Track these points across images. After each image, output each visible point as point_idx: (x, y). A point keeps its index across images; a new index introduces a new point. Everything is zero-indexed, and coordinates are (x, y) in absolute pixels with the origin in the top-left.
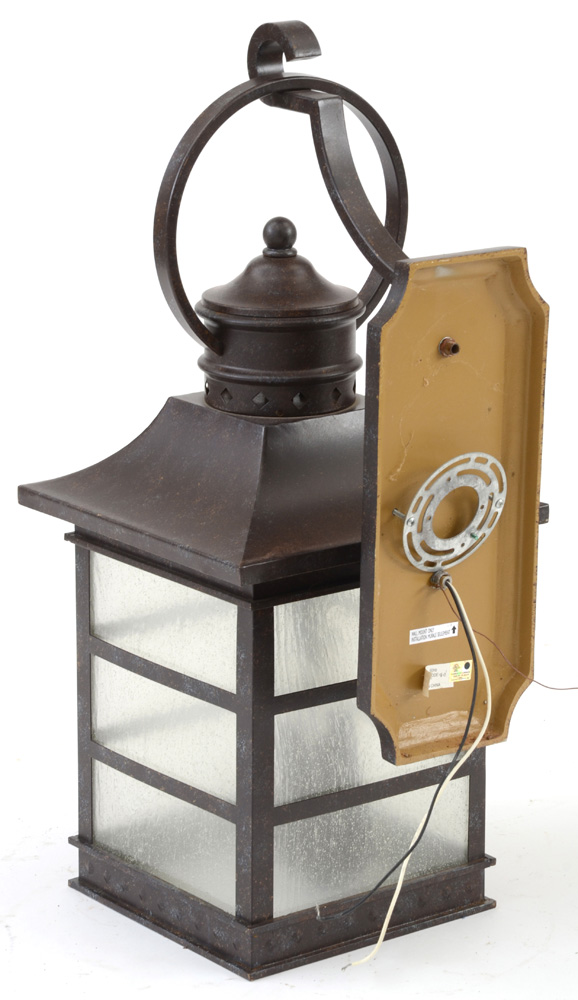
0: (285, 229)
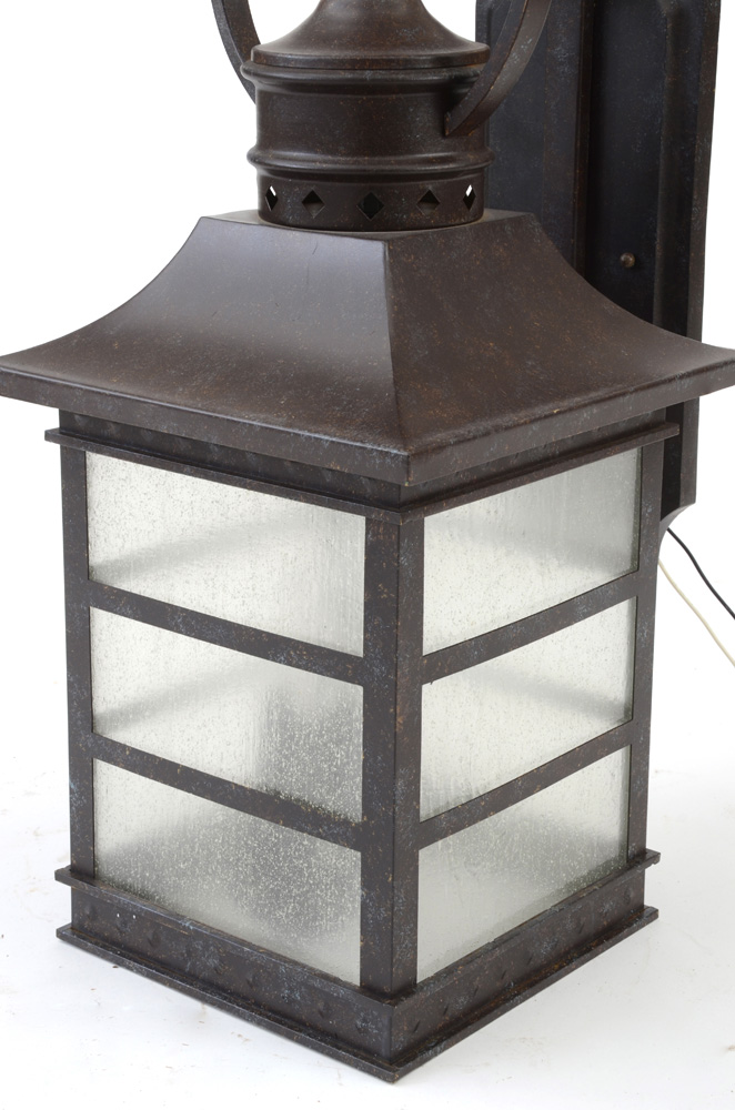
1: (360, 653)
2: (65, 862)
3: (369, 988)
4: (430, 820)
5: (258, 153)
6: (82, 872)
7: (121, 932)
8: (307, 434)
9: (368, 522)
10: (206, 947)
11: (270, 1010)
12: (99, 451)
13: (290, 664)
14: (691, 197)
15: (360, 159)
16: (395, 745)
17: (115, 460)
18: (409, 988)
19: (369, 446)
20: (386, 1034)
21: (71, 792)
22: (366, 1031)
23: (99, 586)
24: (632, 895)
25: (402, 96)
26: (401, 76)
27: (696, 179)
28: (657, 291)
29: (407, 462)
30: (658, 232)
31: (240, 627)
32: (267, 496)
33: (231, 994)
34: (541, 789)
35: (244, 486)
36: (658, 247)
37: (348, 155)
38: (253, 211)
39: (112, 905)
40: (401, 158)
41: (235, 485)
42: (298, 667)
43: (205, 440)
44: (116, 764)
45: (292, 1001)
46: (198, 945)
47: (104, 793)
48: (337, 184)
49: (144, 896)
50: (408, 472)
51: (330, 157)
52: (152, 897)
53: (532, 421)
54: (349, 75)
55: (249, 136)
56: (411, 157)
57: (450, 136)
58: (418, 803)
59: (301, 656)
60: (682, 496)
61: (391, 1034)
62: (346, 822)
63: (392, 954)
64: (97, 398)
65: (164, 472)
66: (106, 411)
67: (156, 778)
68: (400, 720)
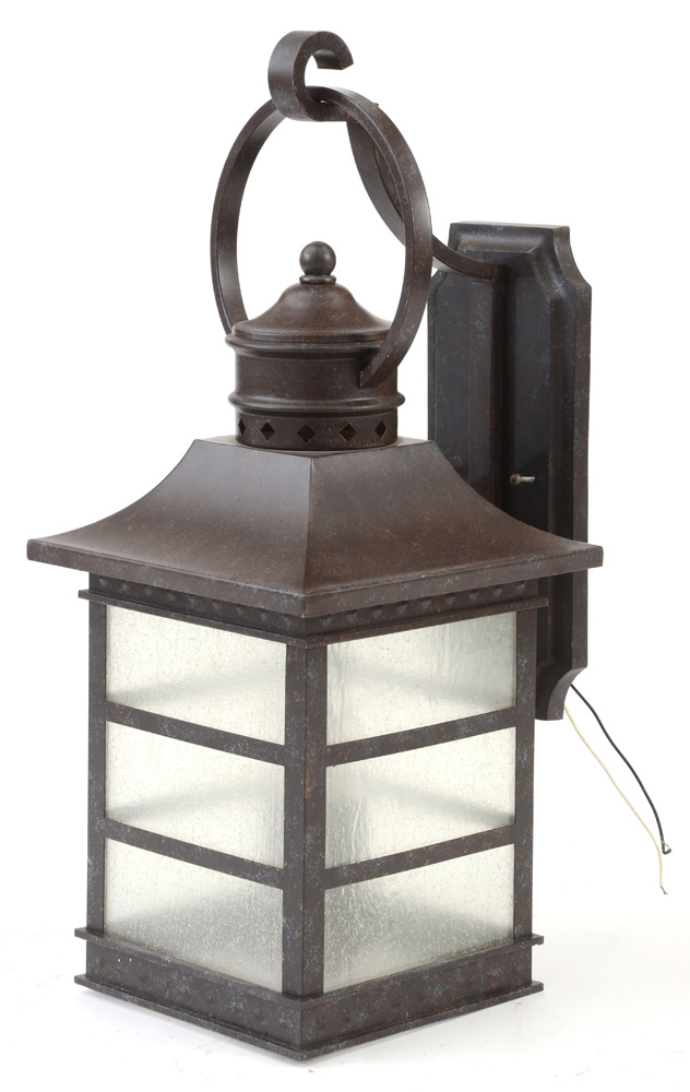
0: (323, 253)
1: (282, 742)
2: (83, 923)
3: (287, 993)
4: (334, 870)
5: (236, 397)
6: (95, 929)
7: (121, 974)
8: (244, 584)
9: (288, 647)
10: (180, 978)
11: (223, 1021)
12: (115, 604)
13: (238, 753)
14: (573, 432)
15: (299, 402)
16: (305, 808)
17: (126, 610)
18: (317, 993)
19: (281, 591)
20: (298, 1027)
21: (89, 866)
22: (285, 1026)
23: (113, 705)
24: (519, 968)
25: (328, 360)
26: (326, 347)
27: (576, 420)
28: (550, 501)
29: (304, 601)
30: (550, 457)
31: (205, 728)
32: (226, 632)
33: (196, 1012)
34: (430, 863)
35: (209, 626)
36: (550, 468)
37: (291, 398)
38: (230, 436)
39: (115, 951)
40: (328, 402)
41: (203, 625)
42: (243, 755)
43: (181, 590)
44: (120, 840)
45: (237, 1010)
46: (174, 977)
47: (112, 865)
48: (284, 418)
49: (140, 944)
50: (304, 608)
51: (279, 400)
52: (144, 944)
53: (405, 582)
54: (291, 347)
55: (230, 383)
56: (340, 401)
57: (364, 387)
58: (324, 854)
59: (244, 747)
60: (574, 660)
61: (302, 1026)
62: (273, 869)
63: (303, 965)
64: (112, 563)
65: (159, 618)
66: (118, 573)
67: (148, 848)
68: (308, 789)
